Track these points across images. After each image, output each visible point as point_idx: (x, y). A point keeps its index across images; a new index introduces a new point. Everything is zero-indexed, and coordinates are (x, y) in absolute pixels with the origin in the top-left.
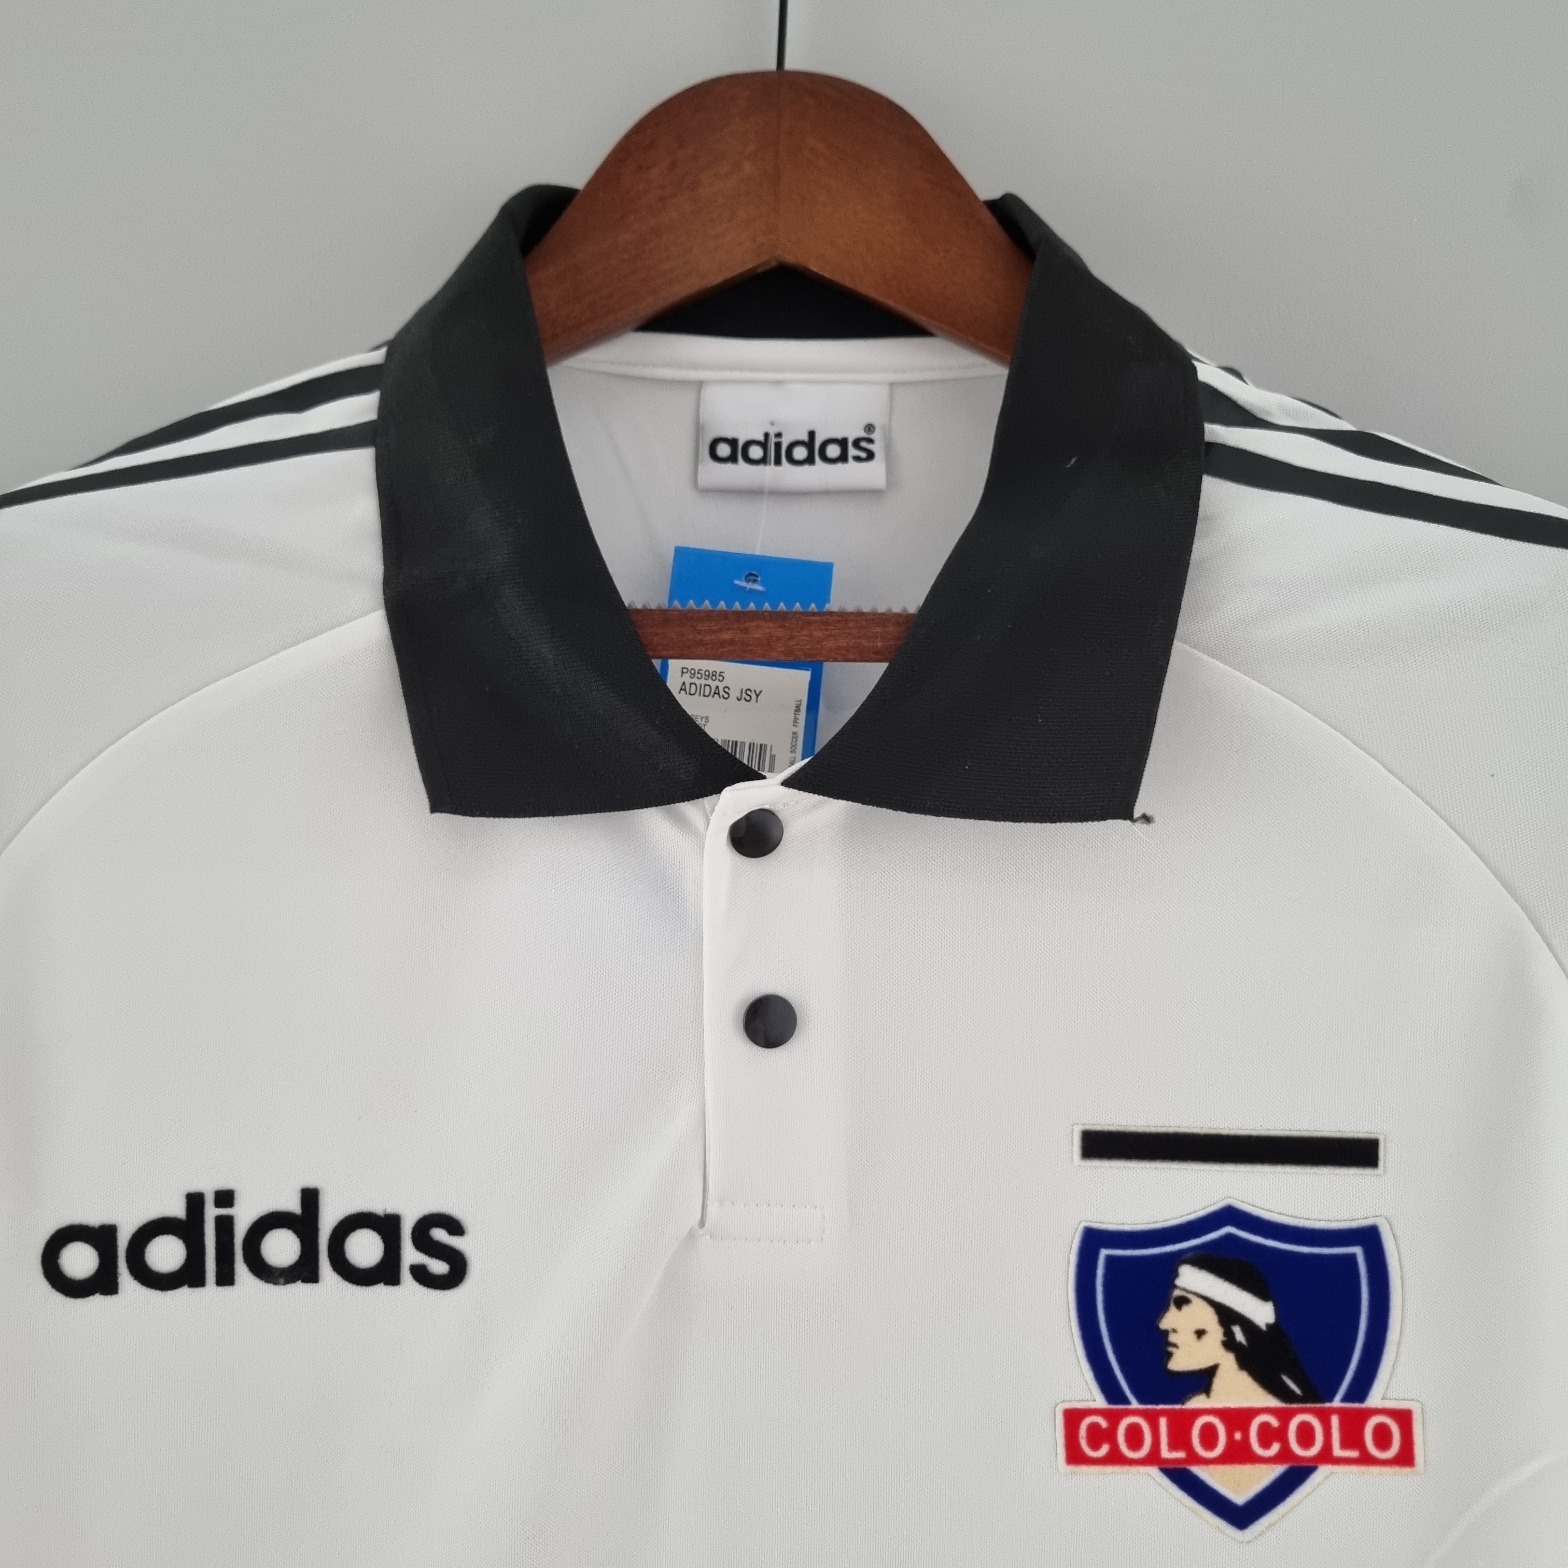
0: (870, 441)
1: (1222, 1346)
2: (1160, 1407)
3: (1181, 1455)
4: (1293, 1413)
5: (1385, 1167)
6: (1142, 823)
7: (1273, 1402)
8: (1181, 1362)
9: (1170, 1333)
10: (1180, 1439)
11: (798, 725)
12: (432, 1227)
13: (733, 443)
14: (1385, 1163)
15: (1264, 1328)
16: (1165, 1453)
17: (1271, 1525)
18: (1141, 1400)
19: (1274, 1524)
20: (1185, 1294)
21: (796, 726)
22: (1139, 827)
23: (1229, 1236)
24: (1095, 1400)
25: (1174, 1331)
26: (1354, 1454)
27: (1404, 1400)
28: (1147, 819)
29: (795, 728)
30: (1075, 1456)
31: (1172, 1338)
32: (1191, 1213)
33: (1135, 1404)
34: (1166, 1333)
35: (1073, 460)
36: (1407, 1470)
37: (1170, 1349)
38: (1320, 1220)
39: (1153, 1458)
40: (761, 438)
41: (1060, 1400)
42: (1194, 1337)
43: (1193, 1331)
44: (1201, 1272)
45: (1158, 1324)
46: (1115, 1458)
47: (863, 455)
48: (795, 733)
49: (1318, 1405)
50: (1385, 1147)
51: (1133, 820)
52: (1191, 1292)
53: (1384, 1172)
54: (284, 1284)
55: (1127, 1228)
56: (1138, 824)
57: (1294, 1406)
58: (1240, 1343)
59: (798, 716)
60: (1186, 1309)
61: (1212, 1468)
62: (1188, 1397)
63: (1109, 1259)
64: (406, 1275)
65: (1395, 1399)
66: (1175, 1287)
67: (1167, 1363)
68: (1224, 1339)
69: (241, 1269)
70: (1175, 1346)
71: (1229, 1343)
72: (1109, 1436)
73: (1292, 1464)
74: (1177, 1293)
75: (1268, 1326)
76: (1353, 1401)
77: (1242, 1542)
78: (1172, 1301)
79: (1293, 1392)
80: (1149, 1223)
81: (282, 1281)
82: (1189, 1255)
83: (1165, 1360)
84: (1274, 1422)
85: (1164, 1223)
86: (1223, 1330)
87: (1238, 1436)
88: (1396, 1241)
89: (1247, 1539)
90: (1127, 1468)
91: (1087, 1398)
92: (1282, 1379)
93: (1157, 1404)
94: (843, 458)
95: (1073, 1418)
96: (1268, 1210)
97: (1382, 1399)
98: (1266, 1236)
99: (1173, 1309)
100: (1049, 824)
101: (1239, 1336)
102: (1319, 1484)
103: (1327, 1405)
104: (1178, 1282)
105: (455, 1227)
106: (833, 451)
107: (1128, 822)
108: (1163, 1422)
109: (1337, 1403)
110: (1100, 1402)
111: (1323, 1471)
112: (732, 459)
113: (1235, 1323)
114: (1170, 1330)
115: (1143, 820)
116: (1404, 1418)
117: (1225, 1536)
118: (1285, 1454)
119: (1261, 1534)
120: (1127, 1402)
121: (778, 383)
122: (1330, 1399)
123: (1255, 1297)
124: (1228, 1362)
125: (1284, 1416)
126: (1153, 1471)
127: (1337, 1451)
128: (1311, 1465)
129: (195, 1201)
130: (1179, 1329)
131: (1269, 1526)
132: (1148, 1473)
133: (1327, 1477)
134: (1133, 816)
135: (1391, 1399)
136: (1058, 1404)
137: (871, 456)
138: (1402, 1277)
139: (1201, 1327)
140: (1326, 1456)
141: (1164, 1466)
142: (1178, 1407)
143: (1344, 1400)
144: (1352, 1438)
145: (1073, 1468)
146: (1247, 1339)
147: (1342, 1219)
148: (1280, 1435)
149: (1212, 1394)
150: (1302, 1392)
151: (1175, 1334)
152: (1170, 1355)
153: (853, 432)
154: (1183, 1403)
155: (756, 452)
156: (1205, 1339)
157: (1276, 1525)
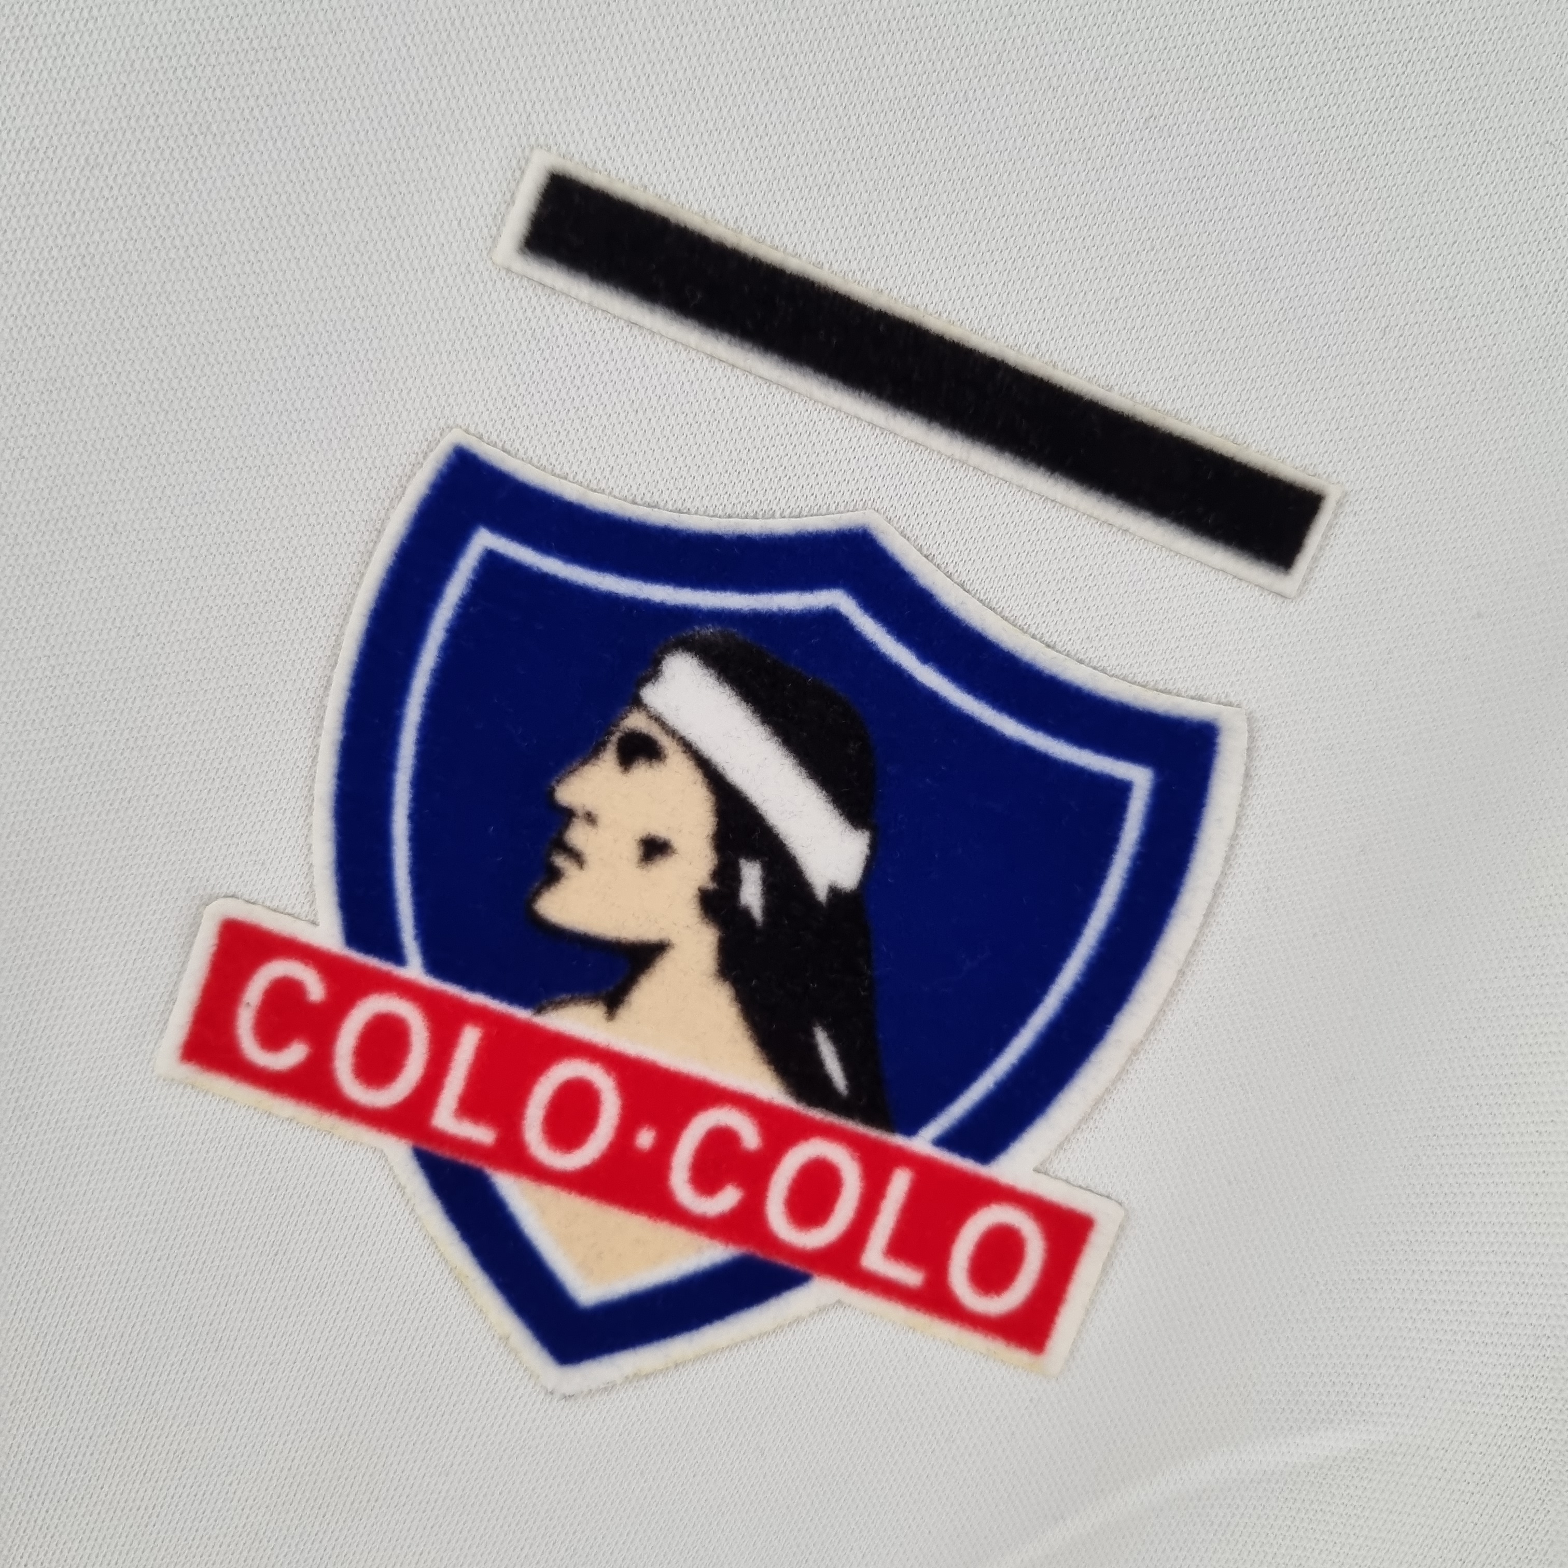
1: (696, 900)
2: (477, 999)
3: (482, 1134)
4: (806, 1130)
5: (1305, 582)
8: (575, 905)
9: (574, 820)
14: (1311, 570)
15: (821, 893)
16: (445, 1117)
17: (637, 1377)
18: (434, 966)
19: (647, 1376)
20: (654, 731)
23: (832, 617)
24: (314, 923)
26: (911, 1277)
27: (1087, 1189)
30: (210, 1045)
31: (578, 835)
32: (754, 516)
33: (414, 969)
34: (566, 815)
36: (1019, 1356)
37: (560, 861)
38: (1081, 662)
39: (409, 1120)
41: (224, 890)
42: (633, 851)
43: (638, 837)
44: (721, 689)
45: (553, 783)
46: (312, 1085)
49: (874, 1133)
50: (1330, 526)
52: (672, 733)
53: (1300, 592)
55: (571, 491)
57: (817, 1114)
58: (746, 913)
60: (642, 772)
61: (549, 1194)
62: (558, 999)
63: (491, 559)
65: (1067, 1181)
66: (638, 703)
67: (537, 893)
68: (711, 886)
70: (577, 857)
71: (719, 904)
72: (318, 1025)
73: (752, 1250)
74: (635, 721)
75: (835, 892)
76: (963, 1152)
77: (552, 1393)
78: (614, 739)
79: (826, 1080)
82: (709, 631)
83: (537, 885)
84: (750, 1136)
85: (676, 515)
86: (716, 862)
87: (645, 1139)
88: (1245, 788)
89: (567, 1389)
90: (330, 1121)
91: (297, 910)
92: (812, 1036)
93: (472, 986)
95: (242, 947)
96: (962, 585)
97: (1037, 1170)
98: (926, 655)
99: (609, 759)
101: (751, 892)
102: (798, 1320)
103: (898, 1140)
104: (652, 694)
108: (470, 1039)
109: (923, 1143)
110: (326, 931)
111: (821, 1293)
113: (752, 855)
114: (580, 812)
116: (1068, 1232)
117: (517, 1364)
119: (609, 1388)
120: (398, 958)
122: (911, 1128)
123: (830, 807)
124: (694, 947)
125: (781, 1130)
126: (396, 1152)
127: (873, 1258)
128: (798, 1267)
130: (604, 818)
131: (635, 1375)
132: (382, 1151)
133: (823, 1310)
135: (1056, 1178)
136: (217, 898)
138: (1219, 885)
139: (660, 831)
140: (842, 1260)
141: (425, 1147)
142: (522, 1014)
143: (946, 1141)
144: (923, 1237)
145: (191, 1073)
146: (768, 909)
147: (1139, 679)
148: (752, 1171)
149: (624, 1013)
150: (847, 1087)
151: (588, 828)
152: (553, 876)
154: (540, 1010)
156: (663, 868)
157: (651, 1380)
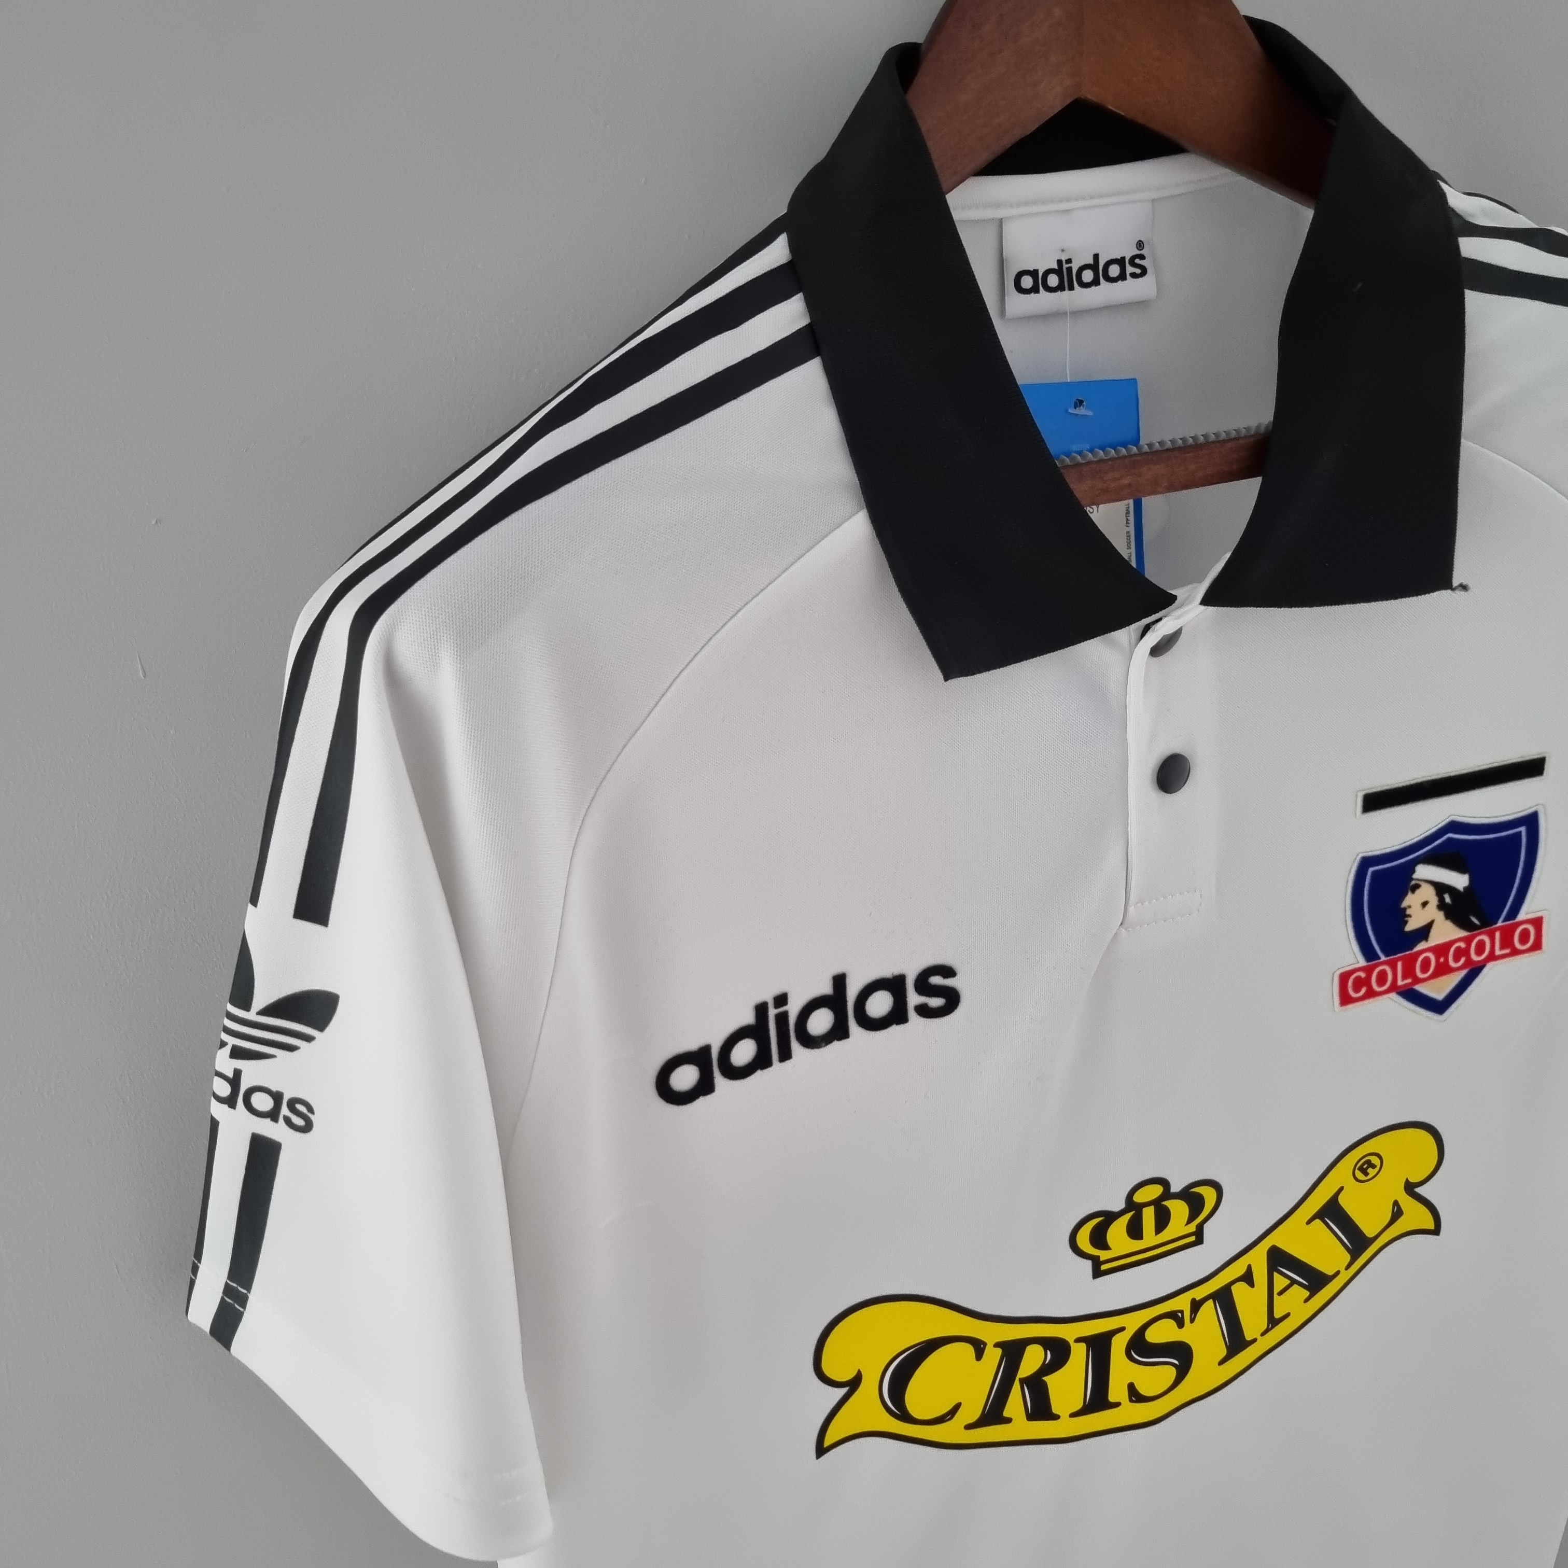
0: (1142, 257)
1: (1437, 908)
2: (1398, 955)
3: (1409, 981)
4: (1473, 937)
5: (1547, 774)
6: (1461, 590)
7: (1463, 933)
8: (1412, 925)
9: (1407, 909)
10: (1409, 972)
11: (1129, 525)
12: (929, 977)
13: (1034, 274)
14: (1548, 771)
15: (1462, 890)
16: (1400, 982)
18: (1387, 955)
20: (1417, 882)
21: (1128, 526)
22: (1459, 594)
23: (1449, 839)
24: (1359, 963)
25: (1410, 907)
26: (1507, 951)
27: (1539, 911)
28: (1464, 587)
29: (1127, 528)
30: (1346, 1000)
31: (1408, 912)
32: (1427, 831)
33: (1383, 958)
34: (1405, 909)
35: (1359, 286)
36: (1537, 953)
37: (1406, 919)
38: (1504, 816)
39: (1394, 988)
40: (1055, 266)
41: (1337, 969)
42: (1421, 907)
43: (1421, 904)
44: (1427, 867)
45: (1401, 904)
46: (1371, 994)
47: (1138, 271)
48: (1128, 532)
49: (1488, 929)
50: (1549, 761)
51: (1453, 589)
52: (1421, 880)
53: (1546, 776)
54: (824, 1046)
55: (1387, 850)
56: (1457, 592)
57: (1475, 932)
58: (1448, 904)
59: (1128, 518)
60: (1418, 892)
61: (1426, 983)
62: (1415, 945)
63: (1374, 873)
64: (912, 1014)
65: (1534, 912)
66: (1412, 879)
67: (1405, 927)
68: (1439, 903)
69: (795, 1046)
71: (1442, 906)
72: (1367, 982)
73: (1471, 967)
74: (1413, 882)
75: (1465, 888)
76: (1509, 920)
77: (1441, 1022)
78: (1410, 889)
79: (1475, 924)
80: (1401, 844)
81: (824, 1044)
82: (1422, 858)
83: (1404, 925)
84: (1462, 945)
86: (1439, 898)
87: (1442, 960)
88: (1546, 818)
89: (1444, 1019)
90: (1380, 998)
91: (1354, 962)
92: (1469, 918)
93: (1396, 954)
94: (1122, 277)
95: (1344, 977)
96: (1474, 817)
97: (1526, 914)
98: (1471, 834)
99: (1410, 893)
100: (1392, 601)
101: (1448, 899)
102: (1487, 975)
103: (1494, 926)
104: (1415, 876)
105: (947, 972)
106: (1114, 271)
107: (1449, 591)
108: (1400, 965)
109: (1500, 923)
110: (1362, 962)
111: (1490, 966)
112: (1035, 290)
113: (1445, 892)
114: (1407, 907)
115: (1460, 588)
116: (1537, 923)
117: (1431, 1021)
118: (1469, 961)
119: (1453, 1013)
120: (1379, 958)
121: (1067, 211)
122: (1496, 923)
123: (1459, 873)
124: (1439, 916)
125: (1468, 940)
126: (1393, 996)
127: (1498, 952)
128: (1483, 964)
129: (761, 1009)
130: (1413, 905)
131: (1456, 1007)
132: (1390, 998)
133: (1491, 969)
134: (1452, 586)
135: (1531, 913)
137: (1144, 271)
138: (1546, 838)
139: (1425, 900)
140: (1492, 957)
141: (1399, 991)
142: (1409, 952)
143: (1504, 921)
144: (1507, 942)
145: (1344, 1007)
146: (1452, 901)
147: (1517, 812)
148: (1465, 952)
149: (1429, 939)
150: (1480, 923)
151: (1410, 909)
152: (1406, 922)
153: (1129, 252)
154: (1412, 949)
155: (1053, 280)
156: (1428, 907)
